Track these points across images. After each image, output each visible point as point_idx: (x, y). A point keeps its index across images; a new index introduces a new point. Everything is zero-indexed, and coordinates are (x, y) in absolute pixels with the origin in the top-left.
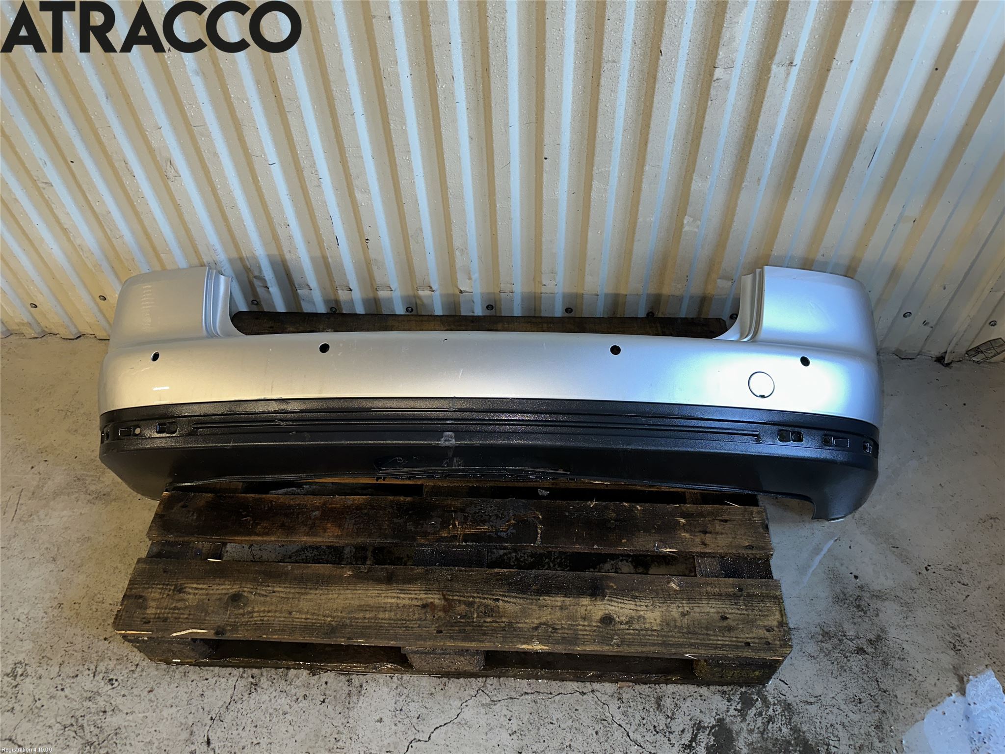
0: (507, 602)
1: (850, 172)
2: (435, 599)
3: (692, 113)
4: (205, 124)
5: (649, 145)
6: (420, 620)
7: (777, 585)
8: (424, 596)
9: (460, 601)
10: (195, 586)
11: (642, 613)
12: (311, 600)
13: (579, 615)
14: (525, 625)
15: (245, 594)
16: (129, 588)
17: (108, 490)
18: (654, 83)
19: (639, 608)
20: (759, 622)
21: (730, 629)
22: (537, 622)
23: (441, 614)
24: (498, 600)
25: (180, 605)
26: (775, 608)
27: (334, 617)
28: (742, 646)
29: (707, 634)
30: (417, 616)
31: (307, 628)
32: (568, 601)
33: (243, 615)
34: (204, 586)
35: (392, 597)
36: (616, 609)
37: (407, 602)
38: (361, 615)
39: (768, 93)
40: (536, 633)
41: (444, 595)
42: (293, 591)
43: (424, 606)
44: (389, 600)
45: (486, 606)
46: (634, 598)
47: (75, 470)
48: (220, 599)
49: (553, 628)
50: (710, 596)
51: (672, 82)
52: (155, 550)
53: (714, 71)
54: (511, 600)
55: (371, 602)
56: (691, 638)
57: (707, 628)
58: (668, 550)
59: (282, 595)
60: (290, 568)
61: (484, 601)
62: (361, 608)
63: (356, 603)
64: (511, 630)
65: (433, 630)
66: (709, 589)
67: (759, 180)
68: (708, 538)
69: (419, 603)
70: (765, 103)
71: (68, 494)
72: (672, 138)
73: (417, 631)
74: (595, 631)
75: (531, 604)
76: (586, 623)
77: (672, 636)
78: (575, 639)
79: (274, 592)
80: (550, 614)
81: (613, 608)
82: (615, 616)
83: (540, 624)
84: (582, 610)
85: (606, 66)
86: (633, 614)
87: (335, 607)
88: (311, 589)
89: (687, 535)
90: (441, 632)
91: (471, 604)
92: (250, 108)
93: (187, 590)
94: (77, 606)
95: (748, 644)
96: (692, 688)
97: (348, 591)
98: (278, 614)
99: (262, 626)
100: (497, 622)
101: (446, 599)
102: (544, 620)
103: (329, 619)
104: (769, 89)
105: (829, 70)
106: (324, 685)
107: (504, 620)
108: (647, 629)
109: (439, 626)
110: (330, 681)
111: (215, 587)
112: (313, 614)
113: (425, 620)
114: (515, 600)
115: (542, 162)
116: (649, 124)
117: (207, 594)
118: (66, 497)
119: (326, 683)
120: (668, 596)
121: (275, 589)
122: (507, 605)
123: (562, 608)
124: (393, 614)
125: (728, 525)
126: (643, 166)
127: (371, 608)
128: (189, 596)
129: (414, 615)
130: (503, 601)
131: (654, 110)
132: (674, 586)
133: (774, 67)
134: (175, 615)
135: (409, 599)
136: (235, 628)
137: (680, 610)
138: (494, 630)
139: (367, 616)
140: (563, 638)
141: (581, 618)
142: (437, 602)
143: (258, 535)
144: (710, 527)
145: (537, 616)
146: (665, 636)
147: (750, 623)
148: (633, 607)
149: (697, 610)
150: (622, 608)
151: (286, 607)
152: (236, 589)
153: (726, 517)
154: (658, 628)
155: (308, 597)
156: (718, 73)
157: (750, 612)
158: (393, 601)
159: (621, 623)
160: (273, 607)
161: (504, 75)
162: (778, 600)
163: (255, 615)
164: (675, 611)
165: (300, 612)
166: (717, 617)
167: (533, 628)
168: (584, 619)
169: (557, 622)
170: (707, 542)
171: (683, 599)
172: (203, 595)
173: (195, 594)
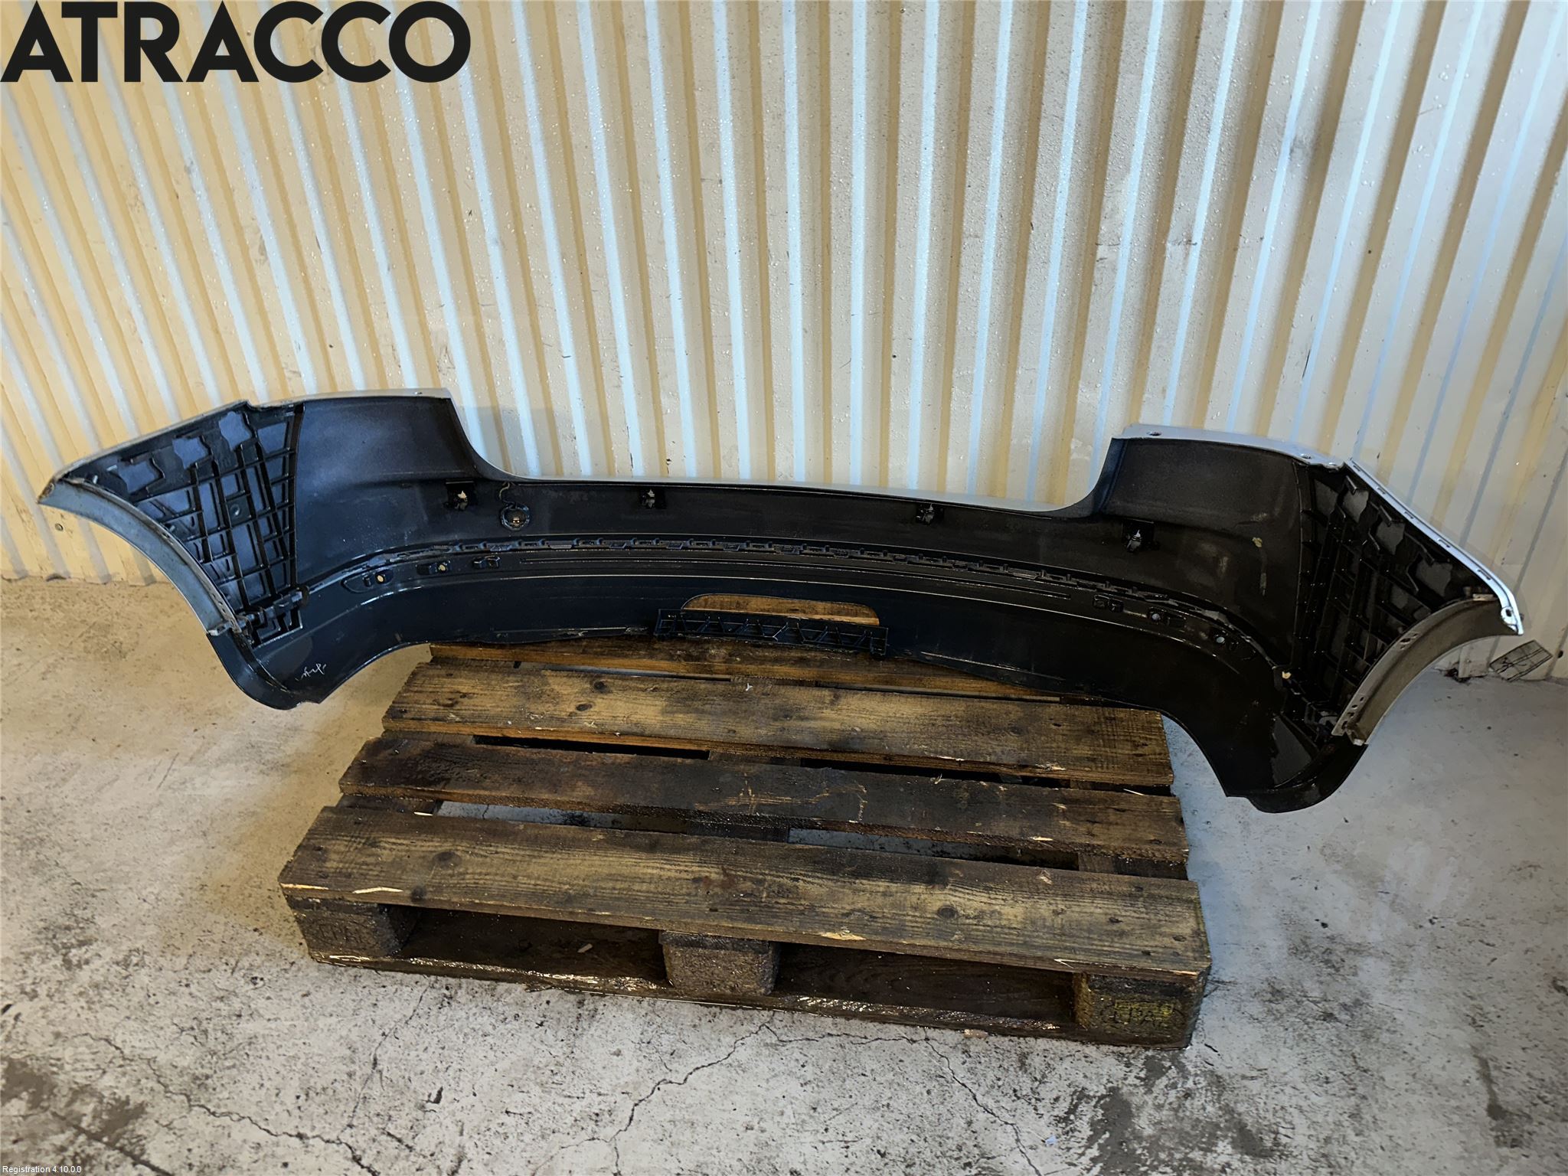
0: (809, 882)
1: (1281, 382)
2: (713, 873)
3: (1074, 304)
4: (495, 303)
5: (1022, 341)
6: (689, 894)
7: (1194, 888)
8: (697, 869)
9: (745, 878)
10: (393, 840)
11: (997, 907)
12: (545, 864)
13: (908, 904)
14: (832, 910)
15: (459, 853)
16: (308, 838)
17: (288, 760)
18: (1025, 263)
19: (994, 902)
20: (1163, 929)
21: (1122, 934)
22: (848, 907)
23: (718, 890)
24: (797, 880)
25: (370, 860)
26: (1189, 915)
27: (573, 885)
28: (1136, 956)
29: (1089, 938)
30: (684, 891)
31: (536, 895)
32: (894, 887)
33: (452, 876)
34: (405, 842)
35: (653, 868)
36: (962, 900)
37: (673, 874)
38: (610, 885)
39: (1165, 277)
40: (846, 920)
41: (723, 869)
42: (522, 853)
43: (696, 880)
44: (650, 871)
45: (780, 885)
46: (988, 889)
47: (249, 735)
48: (424, 857)
49: (871, 917)
50: (1094, 895)
51: (1046, 262)
52: (345, 803)
53: (1096, 249)
54: (817, 881)
55: (625, 871)
56: (1065, 941)
57: (1089, 931)
58: (1040, 839)
59: (507, 857)
60: (522, 827)
61: (778, 880)
62: (610, 877)
63: (606, 871)
64: (812, 912)
65: (705, 907)
66: (1094, 885)
67: (1164, 391)
68: (1096, 829)
69: (690, 876)
70: (1162, 289)
71: (236, 762)
72: (1051, 334)
73: (684, 907)
74: (929, 923)
75: (843, 887)
76: (917, 914)
77: (1037, 937)
78: (900, 930)
79: (497, 853)
80: (868, 900)
81: (957, 899)
82: (959, 909)
83: (854, 910)
84: (914, 899)
85: (966, 242)
86: (985, 908)
87: (576, 874)
88: (546, 852)
89: (1067, 823)
90: (716, 910)
91: (761, 882)
92: (550, 285)
93: (382, 844)
94: (224, 890)
95: (1148, 953)
96: (1074, 1046)
97: (595, 858)
98: (497, 878)
99: (474, 890)
100: (793, 904)
101: (726, 874)
102: (859, 906)
103: (567, 887)
104: (1165, 273)
105: (1236, 250)
106: (545, 1005)
107: (803, 902)
108: (1002, 927)
109: (715, 904)
110: (553, 1000)
111: (419, 843)
112: (546, 880)
113: (696, 895)
114: (820, 881)
115: (890, 361)
116: (1021, 314)
117: (408, 851)
118: (233, 765)
119: (548, 1002)
120: (1036, 891)
121: (499, 850)
122: (810, 886)
123: (884, 894)
124: (653, 886)
125: (1125, 815)
126: (1015, 368)
127: (624, 878)
128: (384, 851)
129: (682, 889)
130: (804, 881)
131: (1026, 296)
132: (1046, 880)
133: (1169, 245)
134: (362, 871)
135: (676, 871)
136: (439, 889)
137: (1051, 907)
138: (790, 913)
139: (618, 887)
140: (885, 928)
141: (912, 907)
142: (713, 876)
143: (485, 789)
144: (1101, 816)
145: (851, 901)
146: (1029, 936)
147: (1153, 930)
148: (985, 900)
149: (1077, 909)
150: (969, 900)
151: (511, 870)
152: (447, 846)
153: (1124, 805)
154: (1019, 926)
155: (542, 861)
156: (1102, 251)
157: (1152, 917)
158: (655, 871)
159: (967, 917)
160: (493, 870)
161: (848, 252)
162: (1195, 905)
163: (468, 876)
164: (1044, 908)
165: (529, 877)
166: (1104, 919)
167: (843, 914)
168: (916, 909)
169: (877, 910)
170: (1094, 832)
171: (1057, 895)
172: (402, 851)
173: (391, 850)
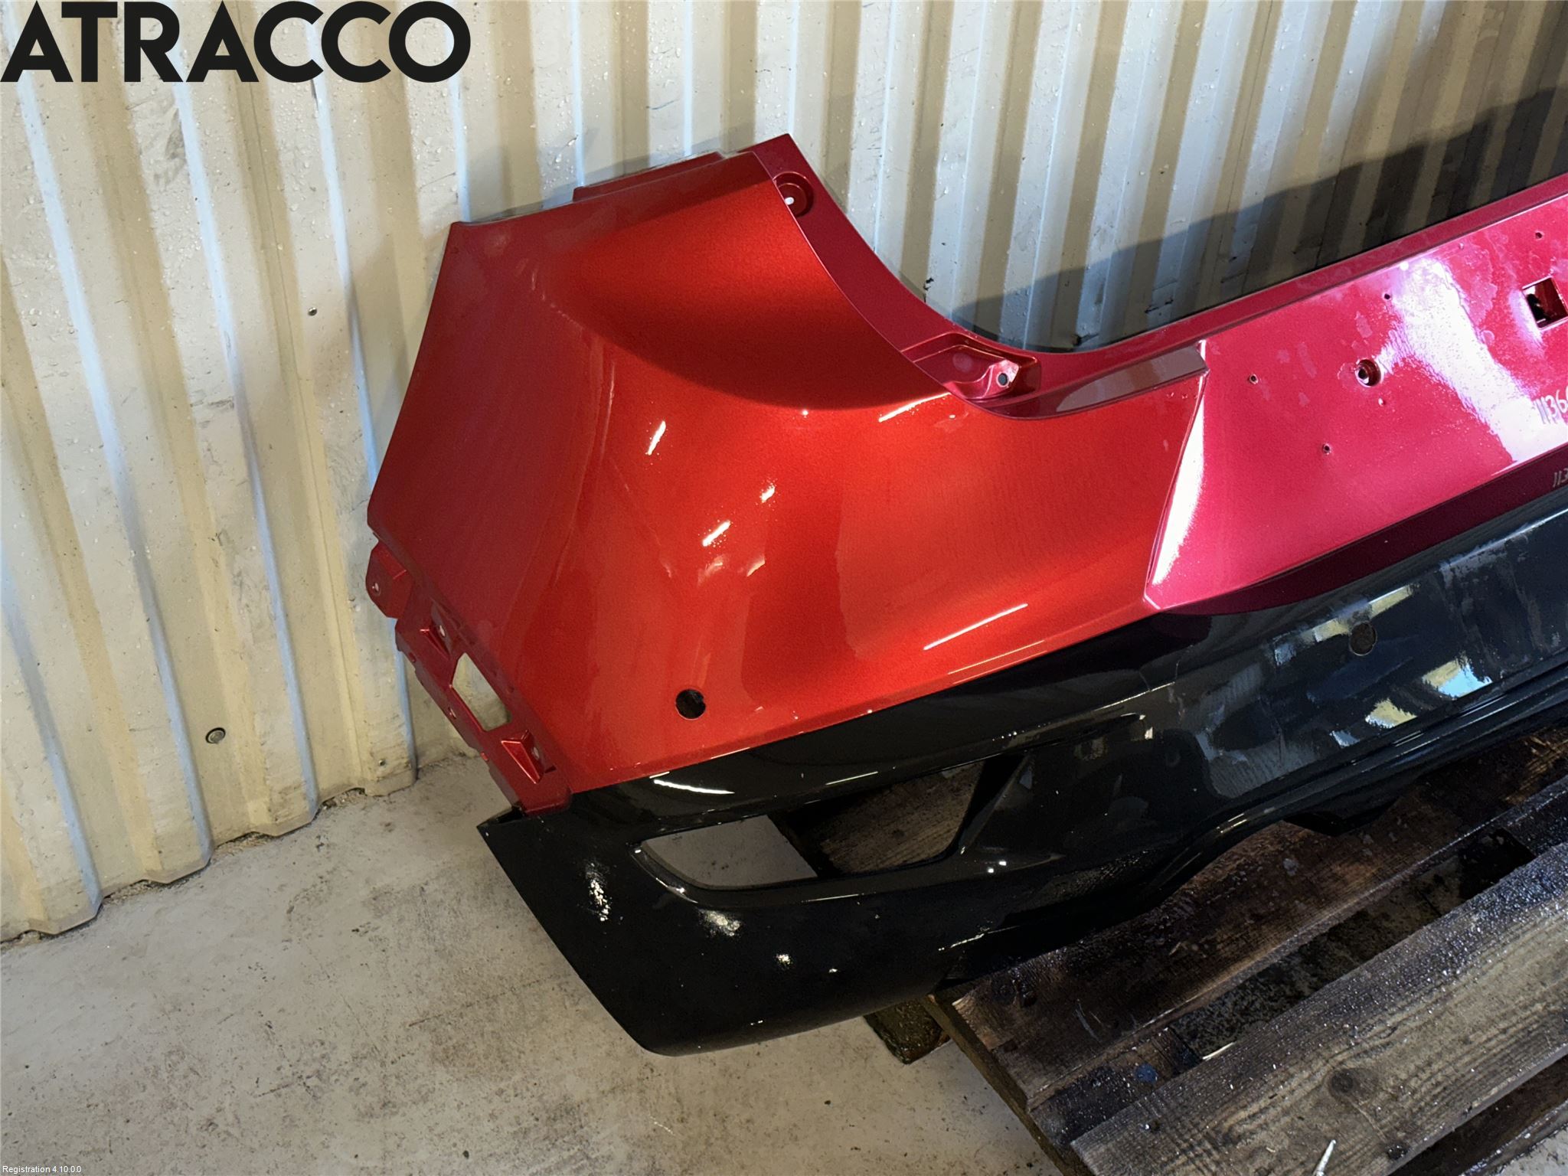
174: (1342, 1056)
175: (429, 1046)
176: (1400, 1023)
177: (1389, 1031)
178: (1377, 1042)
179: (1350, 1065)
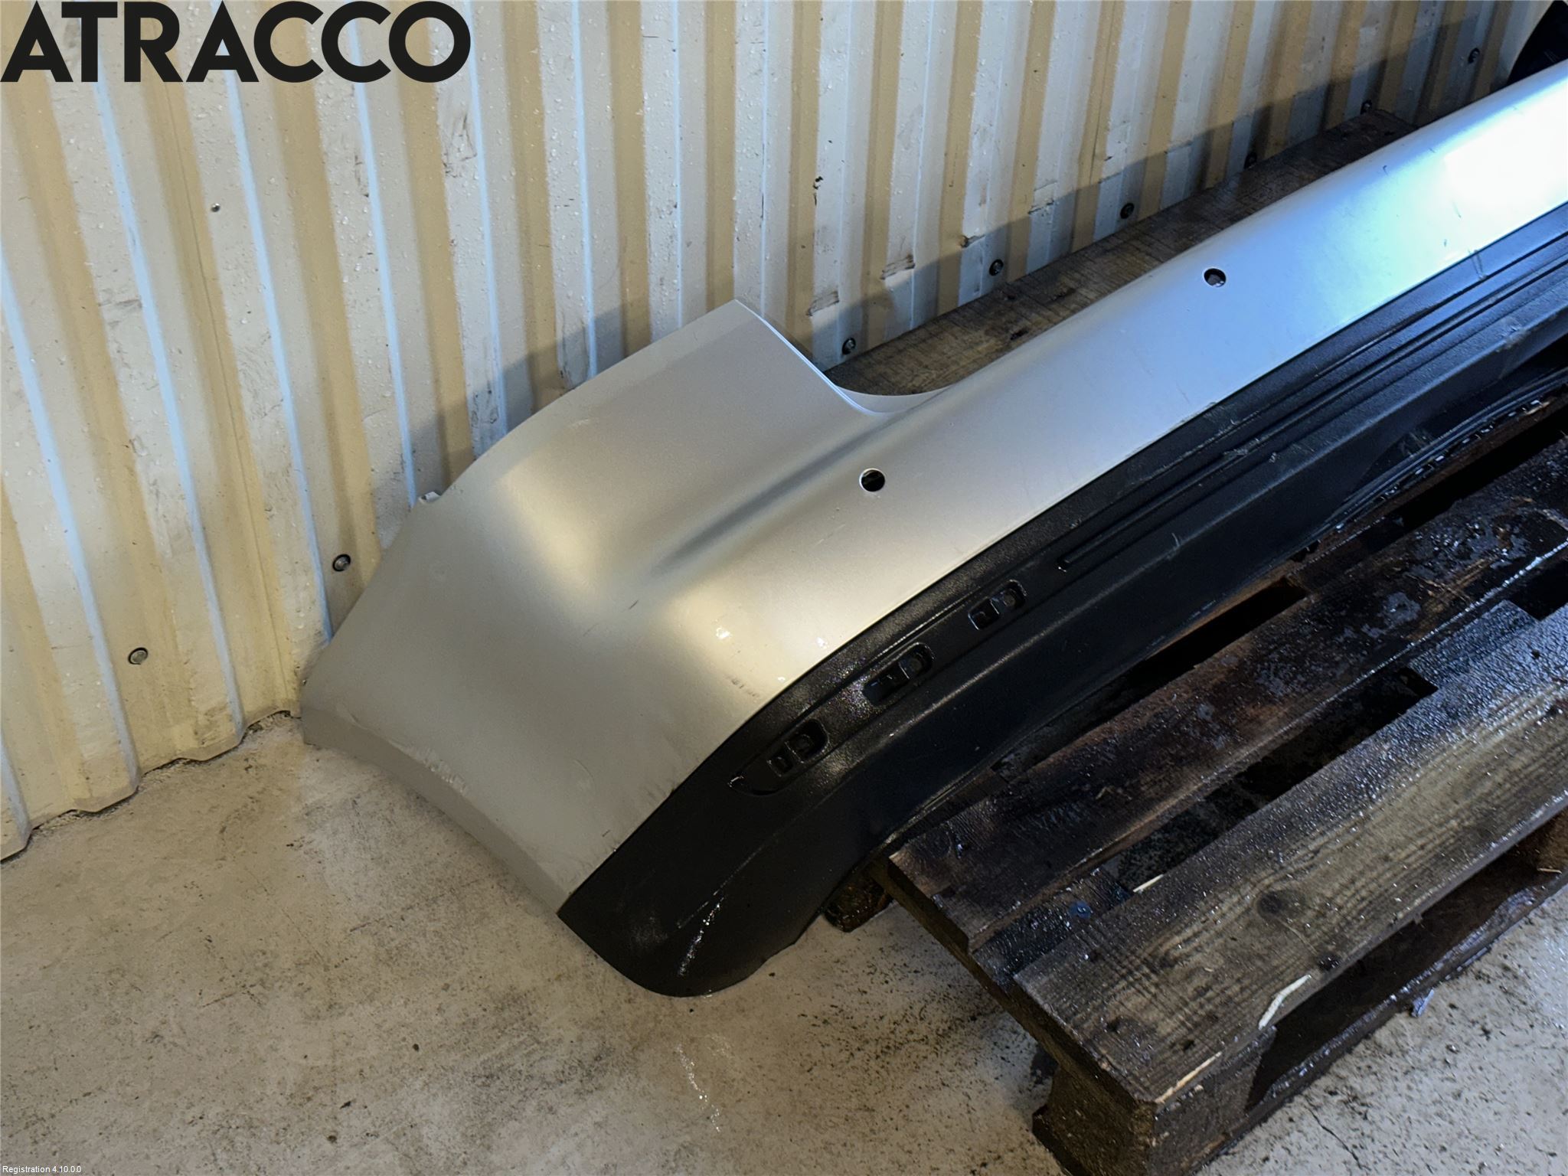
10: (1179, 938)
25: (1199, 981)
27: (1457, 816)
31: (1443, 857)
33: (1321, 915)
34: (1195, 928)
35: (1492, 733)
37: (1521, 724)
38: (1488, 784)
42: (1341, 829)
44: (1496, 739)
47: (450, 1069)
48: (1250, 925)
55: (1474, 759)
59: (1333, 847)
62: (1474, 777)
63: (1457, 775)
71: (510, 1117)
79: (1316, 852)
87: (1435, 802)
88: (1363, 808)
93: (1175, 953)
97: (1421, 772)
98: (1371, 875)
99: (1375, 906)
103: (1454, 823)
111: (1213, 916)
112: (1421, 834)
117: (1219, 934)
121: (1312, 847)
124: (1527, 751)
127: (1487, 767)
128: (1193, 959)
134: (1217, 1000)
136: (1338, 940)
139: (1499, 780)
151: (1367, 857)
158: (1501, 736)
160: (1349, 872)
163: (1339, 900)
165: (1397, 846)
172: (1212, 940)
174: (1268, 879)
175: (372, 948)
176: (1321, 846)
177: (1310, 855)
178: (1302, 865)
179: (1278, 887)
